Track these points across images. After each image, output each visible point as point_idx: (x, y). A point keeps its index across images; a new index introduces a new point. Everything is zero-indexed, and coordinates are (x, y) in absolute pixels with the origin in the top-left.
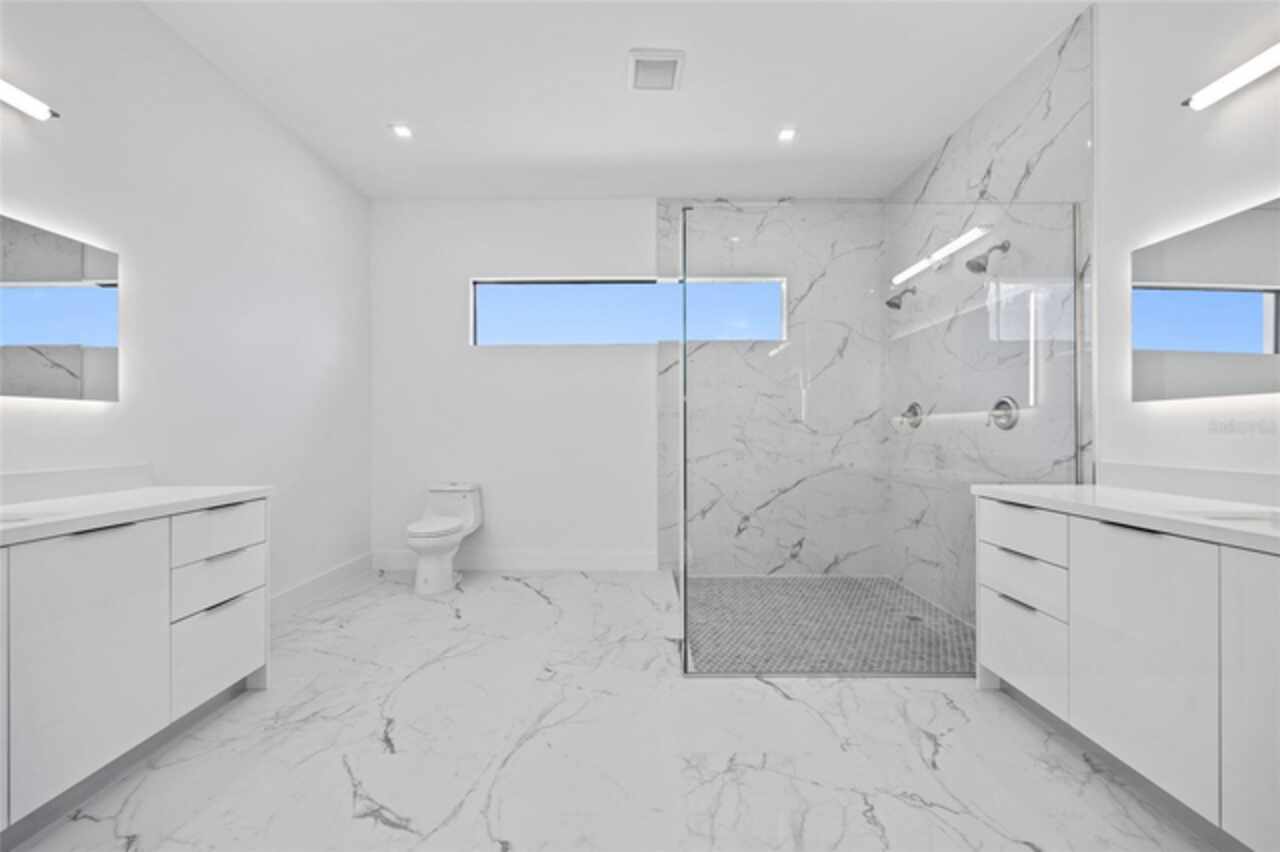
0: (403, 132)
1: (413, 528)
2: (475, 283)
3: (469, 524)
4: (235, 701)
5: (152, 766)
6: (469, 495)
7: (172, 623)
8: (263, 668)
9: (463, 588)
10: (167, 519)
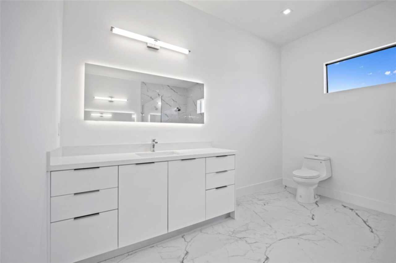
0: (287, 12)
1: (295, 173)
2: (327, 65)
3: (324, 175)
4: (227, 219)
5: (201, 231)
6: (323, 162)
7: (206, 190)
8: (234, 212)
9: (319, 205)
10: (205, 159)
